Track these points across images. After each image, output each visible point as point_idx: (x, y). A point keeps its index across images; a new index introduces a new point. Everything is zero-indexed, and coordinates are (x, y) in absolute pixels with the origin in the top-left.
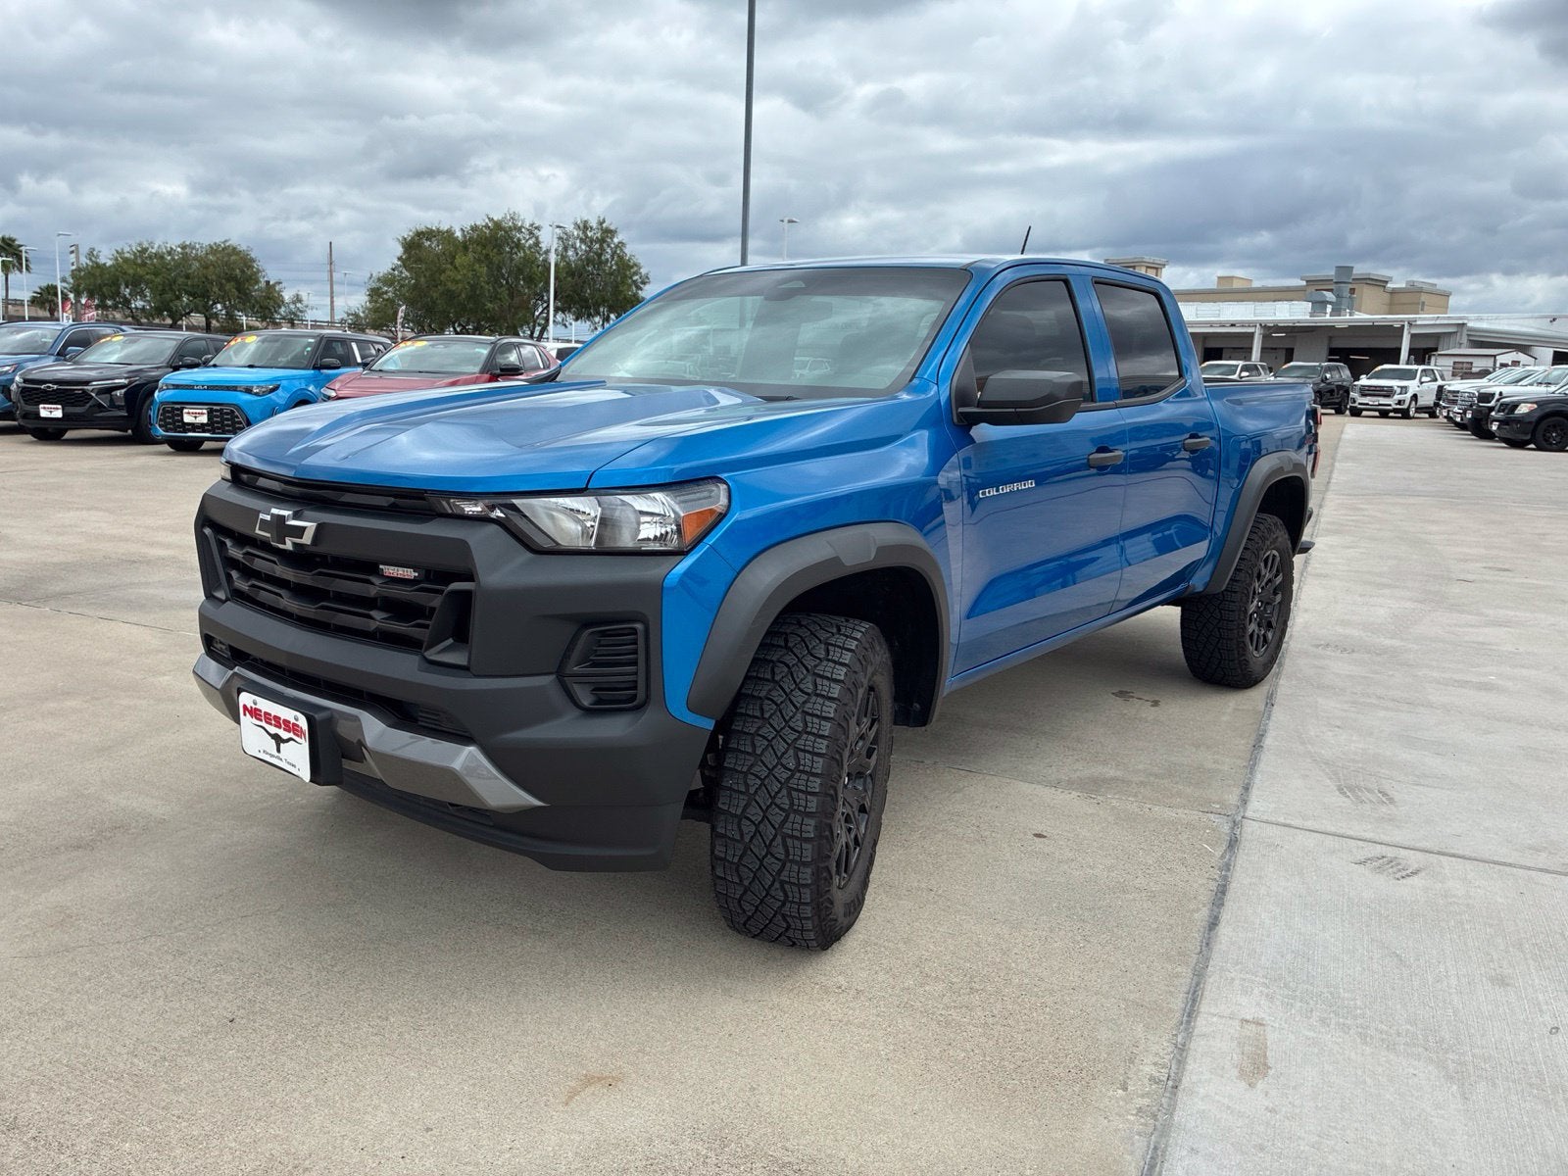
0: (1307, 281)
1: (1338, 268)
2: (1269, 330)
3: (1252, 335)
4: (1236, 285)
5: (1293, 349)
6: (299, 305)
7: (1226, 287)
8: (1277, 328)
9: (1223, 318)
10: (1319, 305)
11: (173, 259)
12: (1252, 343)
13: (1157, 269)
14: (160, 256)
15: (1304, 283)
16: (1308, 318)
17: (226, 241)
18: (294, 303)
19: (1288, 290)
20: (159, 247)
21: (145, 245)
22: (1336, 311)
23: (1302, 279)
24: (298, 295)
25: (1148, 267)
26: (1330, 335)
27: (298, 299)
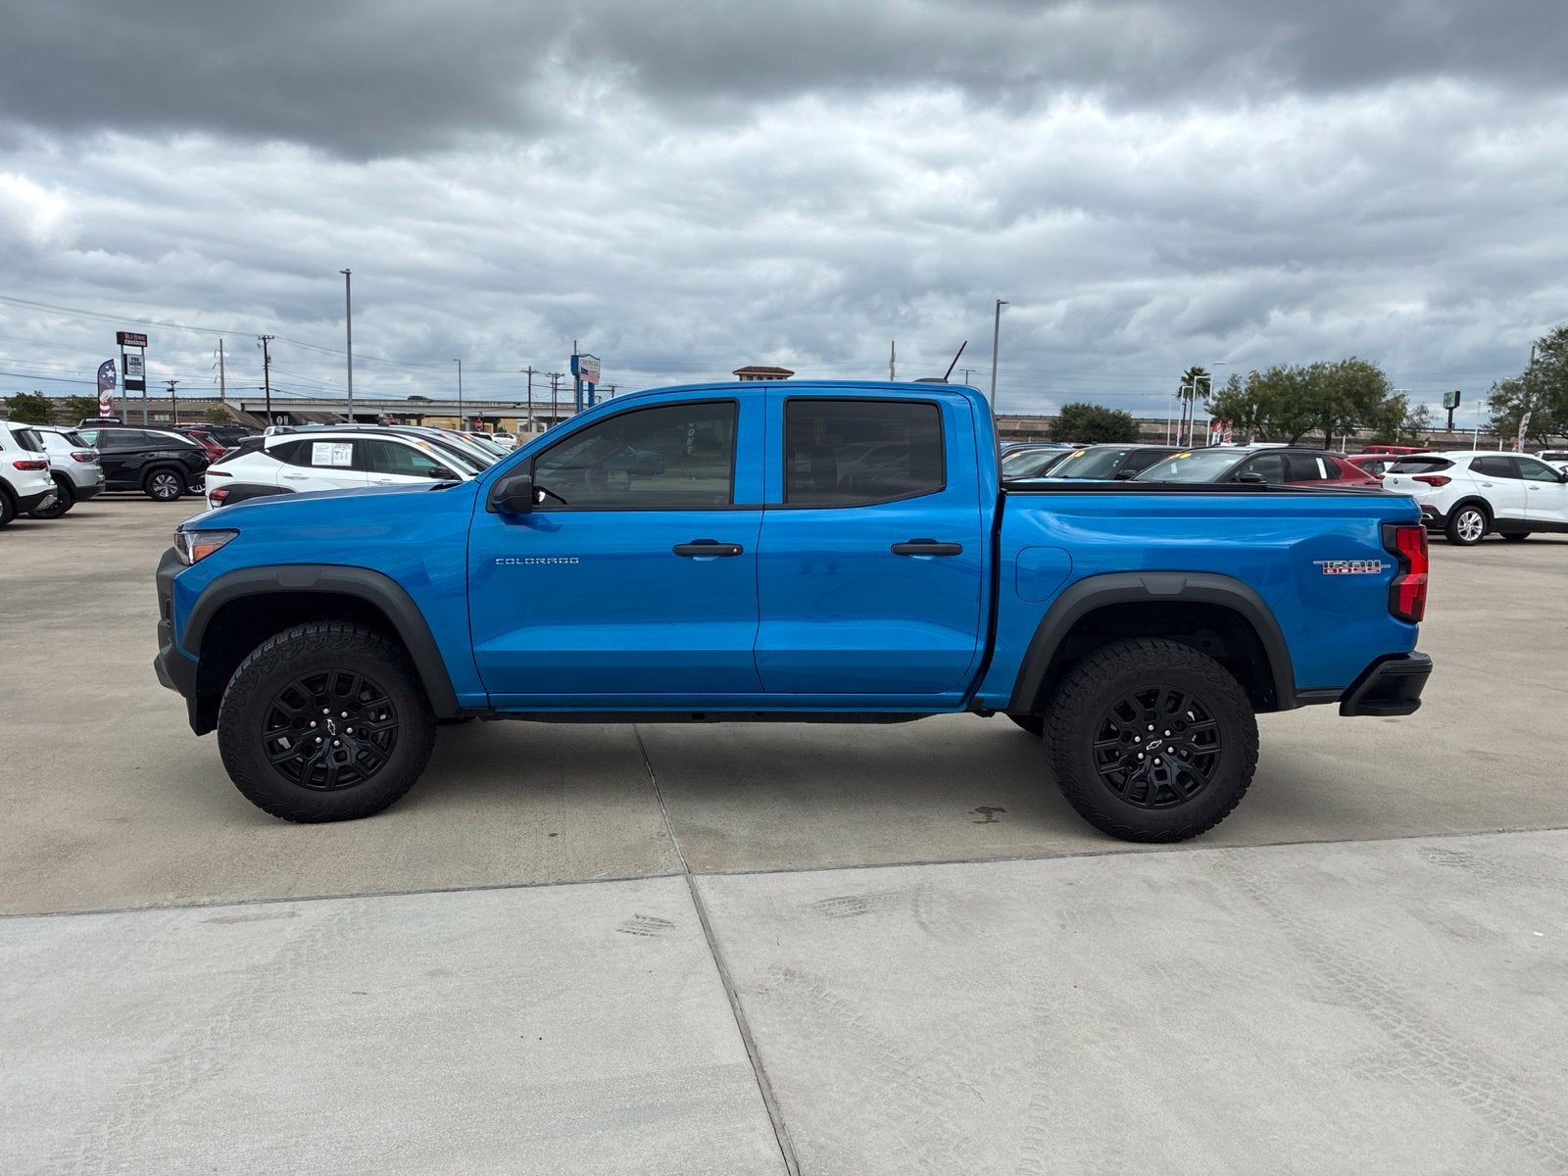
6: (1423, 416)
11: (1304, 379)
14: (1290, 378)
17: (1354, 358)
18: (1419, 414)
20: (1292, 369)
21: (1279, 368)
24: (1422, 407)
27: (1423, 411)
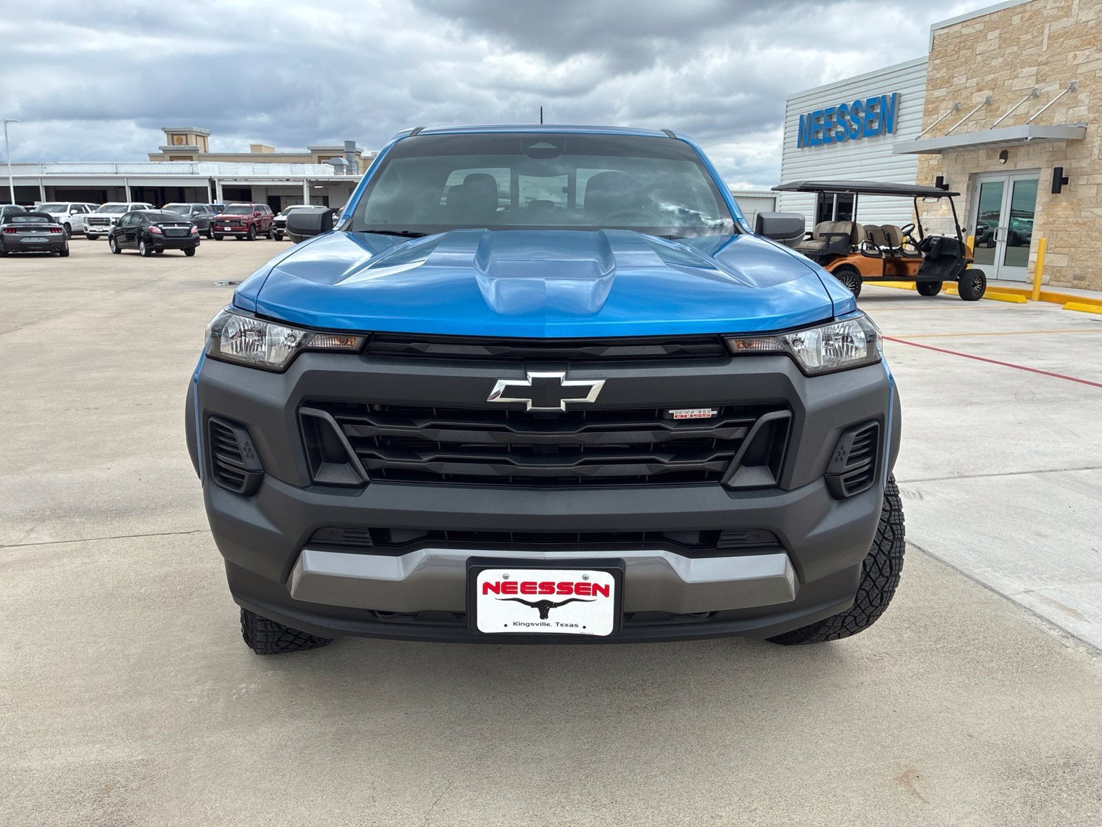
0: (312, 150)
1: (347, 142)
2: (313, 183)
3: (302, 187)
4: (265, 151)
5: (327, 197)
7: (257, 152)
8: (318, 182)
9: (271, 175)
10: (339, 167)
12: (303, 193)
13: (204, 137)
15: (310, 152)
16: (333, 175)
19: (299, 156)
22: (350, 171)
23: (308, 149)
25: (196, 135)
26: (350, 187)
